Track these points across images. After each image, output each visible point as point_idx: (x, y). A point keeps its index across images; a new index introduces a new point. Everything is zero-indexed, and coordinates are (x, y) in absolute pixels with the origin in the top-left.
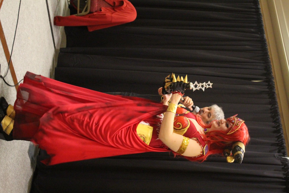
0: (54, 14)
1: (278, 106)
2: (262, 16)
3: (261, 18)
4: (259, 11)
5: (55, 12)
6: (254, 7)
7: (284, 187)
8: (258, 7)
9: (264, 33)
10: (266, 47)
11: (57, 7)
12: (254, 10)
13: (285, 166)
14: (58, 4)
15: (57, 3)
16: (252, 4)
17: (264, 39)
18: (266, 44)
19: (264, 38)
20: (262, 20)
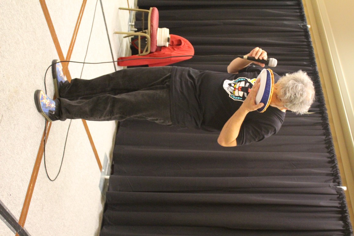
0: (118, 56)
1: (332, 137)
2: (313, 49)
3: (313, 51)
4: (311, 44)
5: (118, 53)
6: (306, 40)
7: (340, 215)
8: (310, 40)
9: (316, 66)
10: (319, 80)
11: (120, 49)
12: (305, 43)
13: (340, 196)
14: (121, 46)
15: (119, 45)
16: (303, 37)
17: (317, 72)
18: (318, 76)
19: (317, 70)
20: (313, 53)
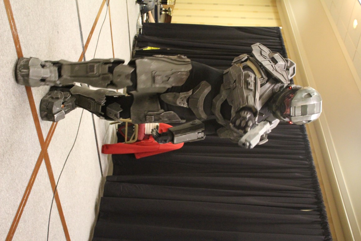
0: (103, 143)
1: (332, 237)
2: (309, 142)
3: (309, 145)
4: (306, 137)
5: (103, 140)
6: (301, 133)
8: (305, 133)
9: (312, 160)
10: (316, 175)
11: (105, 136)
12: (301, 136)
14: (106, 133)
15: (105, 132)
16: (299, 130)
17: (313, 166)
18: (315, 171)
19: (313, 165)
20: (310, 147)
